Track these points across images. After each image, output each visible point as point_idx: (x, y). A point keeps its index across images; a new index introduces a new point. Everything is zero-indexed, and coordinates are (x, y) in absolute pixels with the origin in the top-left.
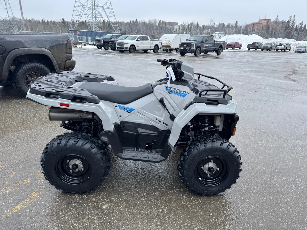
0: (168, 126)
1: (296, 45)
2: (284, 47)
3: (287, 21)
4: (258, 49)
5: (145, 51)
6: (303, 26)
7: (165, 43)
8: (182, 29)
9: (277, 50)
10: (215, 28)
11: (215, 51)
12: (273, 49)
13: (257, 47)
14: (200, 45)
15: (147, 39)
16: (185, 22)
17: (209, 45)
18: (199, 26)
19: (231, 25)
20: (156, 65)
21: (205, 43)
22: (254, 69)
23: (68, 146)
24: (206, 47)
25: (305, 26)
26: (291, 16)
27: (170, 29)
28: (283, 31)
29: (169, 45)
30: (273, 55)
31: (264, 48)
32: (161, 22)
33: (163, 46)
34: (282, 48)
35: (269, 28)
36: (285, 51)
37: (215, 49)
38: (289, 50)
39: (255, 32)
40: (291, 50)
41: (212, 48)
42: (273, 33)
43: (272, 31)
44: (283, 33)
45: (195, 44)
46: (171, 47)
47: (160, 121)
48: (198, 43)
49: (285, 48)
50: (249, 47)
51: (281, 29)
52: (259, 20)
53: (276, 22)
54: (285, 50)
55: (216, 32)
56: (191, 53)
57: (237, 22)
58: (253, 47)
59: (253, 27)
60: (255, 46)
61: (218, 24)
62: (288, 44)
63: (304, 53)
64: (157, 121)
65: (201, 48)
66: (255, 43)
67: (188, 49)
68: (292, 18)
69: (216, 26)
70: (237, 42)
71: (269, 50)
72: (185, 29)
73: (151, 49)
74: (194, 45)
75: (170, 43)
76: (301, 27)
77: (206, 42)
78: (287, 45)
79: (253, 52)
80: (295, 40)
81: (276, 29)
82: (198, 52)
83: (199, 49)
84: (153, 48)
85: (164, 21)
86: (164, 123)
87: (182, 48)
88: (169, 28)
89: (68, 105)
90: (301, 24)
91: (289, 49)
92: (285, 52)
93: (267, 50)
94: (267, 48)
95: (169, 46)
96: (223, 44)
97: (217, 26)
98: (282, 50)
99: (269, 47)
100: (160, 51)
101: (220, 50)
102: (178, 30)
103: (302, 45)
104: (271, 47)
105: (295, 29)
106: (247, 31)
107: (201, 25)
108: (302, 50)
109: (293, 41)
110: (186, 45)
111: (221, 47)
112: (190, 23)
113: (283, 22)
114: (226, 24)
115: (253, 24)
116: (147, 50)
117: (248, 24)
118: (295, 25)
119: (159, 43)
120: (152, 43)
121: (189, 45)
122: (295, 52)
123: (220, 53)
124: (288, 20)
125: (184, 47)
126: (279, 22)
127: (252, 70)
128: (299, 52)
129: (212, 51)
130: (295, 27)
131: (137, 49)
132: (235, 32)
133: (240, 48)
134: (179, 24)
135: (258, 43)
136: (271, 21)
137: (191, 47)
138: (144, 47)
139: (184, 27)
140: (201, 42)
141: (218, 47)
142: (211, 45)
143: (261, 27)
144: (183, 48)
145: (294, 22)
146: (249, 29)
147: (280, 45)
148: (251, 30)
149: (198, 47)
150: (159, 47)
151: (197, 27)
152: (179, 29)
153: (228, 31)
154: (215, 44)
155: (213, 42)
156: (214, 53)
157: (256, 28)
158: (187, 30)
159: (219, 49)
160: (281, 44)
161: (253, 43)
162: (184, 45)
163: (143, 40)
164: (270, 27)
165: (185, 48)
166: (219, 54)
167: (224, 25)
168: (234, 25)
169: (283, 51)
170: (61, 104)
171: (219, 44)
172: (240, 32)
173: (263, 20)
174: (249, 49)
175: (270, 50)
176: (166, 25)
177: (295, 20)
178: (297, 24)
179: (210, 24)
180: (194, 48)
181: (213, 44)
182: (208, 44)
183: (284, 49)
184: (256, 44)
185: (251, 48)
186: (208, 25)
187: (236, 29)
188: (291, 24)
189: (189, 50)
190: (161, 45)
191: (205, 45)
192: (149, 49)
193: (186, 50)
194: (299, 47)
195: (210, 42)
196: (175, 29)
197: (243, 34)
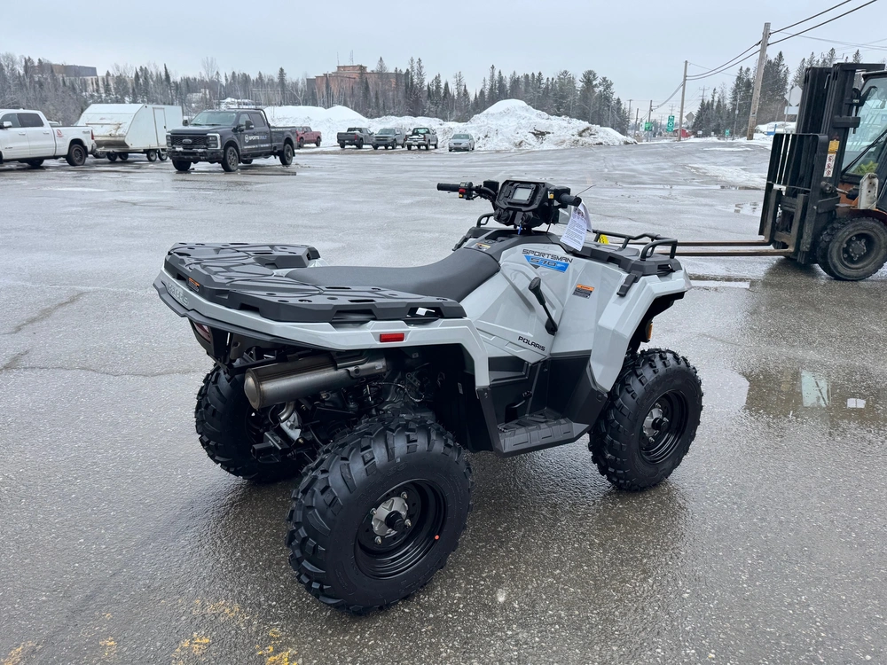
0: (543, 349)
1: (445, 133)
2: (425, 137)
3: (404, 71)
4: (364, 146)
5: (34, 164)
6: (443, 85)
7: (102, 133)
8: (115, 89)
9: (409, 148)
10: (221, 85)
11: (275, 155)
12: (399, 145)
13: (362, 139)
14: (231, 136)
15: (40, 124)
16: (121, 66)
17: (258, 137)
18: (172, 80)
19: (266, 80)
20: (135, 204)
21: (245, 131)
22: (417, 199)
23: (399, 460)
24: (251, 142)
25: (447, 85)
26: (412, 61)
27: (74, 89)
28: (401, 95)
29: (118, 139)
30: (414, 161)
31: (378, 142)
32: (33, 63)
33: (99, 144)
34: (421, 141)
35: (367, 88)
36: (427, 149)
37: (275, 148)
38: (436, 147)
39: (335, 100)
40: (439, 146)
41: (267, 145)
42: (381, 102)
43: (377, 98)
44: (403, 102)
45: (218, 135)
46: (129, 144)
47: (528, 342)
48: (226, 133)
49: (427, 140)
50: (343, 140)
51: (397, 92)
52: (338, 67)
53: (381, 75)
54: (426, 146)
55: (229, 100)
56: (211, 163)
57: (282, 70)
58: (352, 140)
59: (328, 86)
60: (357, 137)
61: (229, 74)
62: (431, 132)
63: (468, 150)
64: (521, 343)
65: (239, 146)
66: (355, 129)
67: (200, 150)
68: (416, 66)
69: (224, 82)
70: (307, 128)
71: (390, 147)
72: (125, 88)
73: (58, 153)
74: (216, 137)
75: (120, 132)
76: (438, 87)
77: (248, 128)
78: (428, 132)
79: (353, 153)
80: (442, 121)
81: (384, 93)
82: (231, 159)
83: (231, 148)
84: (65, 152)
85: (44, 62)
86: (535, 345)
87: (179, 149)
88: (68, 84)
89: (400, 337)
90: (437, 79)
91: (435, 143)
92: (428, 152)
93: (386, 148)
94: (385, 143)
95: (123, 144)
96: (293, 134)
97: (227, 80)
98: (419, 146)
99: (390, 140)
100: (90, 159)
101: (288, 150)
102: (102, 90)
103: (458, 133)
104: (395, 140)
105: (427, 94)
106: (313, 94)
107: (176, 77)
108: (463, 145)
109: (438, 123)
110: (190, 138)
111: (288, 141)
112: (138, 70)
113: (398, 75)
114: (254, 76)
115: (327, 78)
116: (41, 159)
117: (313, 77)
118: (426, 83)
119: (84, 132)
120: (60, 135)
121: (200, 138)
122: (450, 151)
123: (290, 159)
124: (408, 70)
125: (186, 146)
126: (388, 74)
127: (418, 202)
128: (458, 150)
129: (267, 155)
130: (426, 89)
131: (4, 157)
132: (283, 98)
133: (318, 145)
134: (101, 73)
135: (360, 130)
136: (368, 70)
137: (208, 145)
138: (30, 147)
139: (120, 80)
140: (235, 130)
141: (282, 143)
142: (263, 138)
143: (346, 85)
144: (181, 149)
145: (420, 74)
146: (319, 90)
147: (414, 134)
148: (325, 93)
149: (230, 144)
150: (85, 148)
151: (165, 83)
152: (107, 90)
153: (262, 97)
154: (272, 134)
155: (266, 129)
156: (274, 161)
157: (334, 88)
158: (134, 90)
159: (285, 146)
160: (415, 132)
161: (350, 130)
162: (182, 138)
163: (23, 126)
164: (370, 87)
165: (189, 147)
166: (288, 162)
167: (246, 78)
168: (276, 80)
169: (423, 150)
170: (384, 338)
171: (282, 133)
172: (295, 98)
173: (348, 69)
174: (342, 146)
175: (393, 148)
176: (54, 76)
177: (424, 71)
178: (428, 80)
179: (204, 74)
180: (219, 148)
181: (266, 133)
182: (254, 134)
183: (425, 143)
184: (357, 132)
185: (348, 144)
186: (198, 78)
187: (283, 91)
188: (415, 80)
189: (201, 154)
190: (93, 142)
191: (247, 138)
192: (51, 154)
193: (194, 153)
194: (456, 137)
195: (257, 129)
196: (90, 88)
197: (306, 103)
